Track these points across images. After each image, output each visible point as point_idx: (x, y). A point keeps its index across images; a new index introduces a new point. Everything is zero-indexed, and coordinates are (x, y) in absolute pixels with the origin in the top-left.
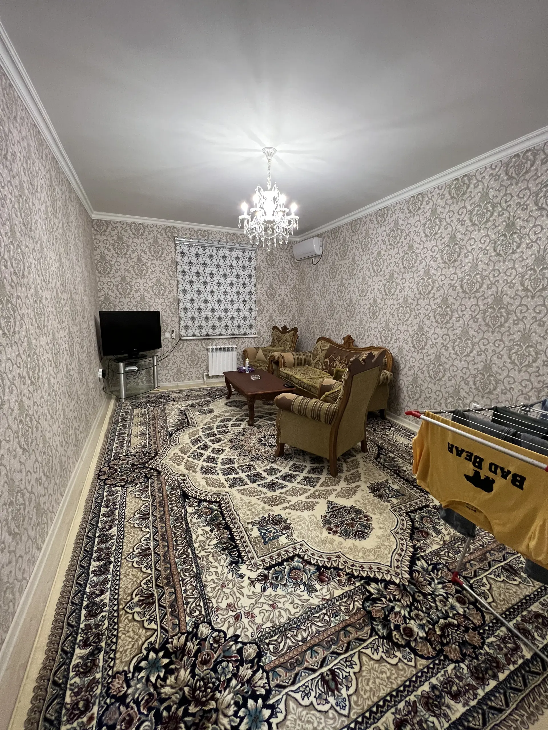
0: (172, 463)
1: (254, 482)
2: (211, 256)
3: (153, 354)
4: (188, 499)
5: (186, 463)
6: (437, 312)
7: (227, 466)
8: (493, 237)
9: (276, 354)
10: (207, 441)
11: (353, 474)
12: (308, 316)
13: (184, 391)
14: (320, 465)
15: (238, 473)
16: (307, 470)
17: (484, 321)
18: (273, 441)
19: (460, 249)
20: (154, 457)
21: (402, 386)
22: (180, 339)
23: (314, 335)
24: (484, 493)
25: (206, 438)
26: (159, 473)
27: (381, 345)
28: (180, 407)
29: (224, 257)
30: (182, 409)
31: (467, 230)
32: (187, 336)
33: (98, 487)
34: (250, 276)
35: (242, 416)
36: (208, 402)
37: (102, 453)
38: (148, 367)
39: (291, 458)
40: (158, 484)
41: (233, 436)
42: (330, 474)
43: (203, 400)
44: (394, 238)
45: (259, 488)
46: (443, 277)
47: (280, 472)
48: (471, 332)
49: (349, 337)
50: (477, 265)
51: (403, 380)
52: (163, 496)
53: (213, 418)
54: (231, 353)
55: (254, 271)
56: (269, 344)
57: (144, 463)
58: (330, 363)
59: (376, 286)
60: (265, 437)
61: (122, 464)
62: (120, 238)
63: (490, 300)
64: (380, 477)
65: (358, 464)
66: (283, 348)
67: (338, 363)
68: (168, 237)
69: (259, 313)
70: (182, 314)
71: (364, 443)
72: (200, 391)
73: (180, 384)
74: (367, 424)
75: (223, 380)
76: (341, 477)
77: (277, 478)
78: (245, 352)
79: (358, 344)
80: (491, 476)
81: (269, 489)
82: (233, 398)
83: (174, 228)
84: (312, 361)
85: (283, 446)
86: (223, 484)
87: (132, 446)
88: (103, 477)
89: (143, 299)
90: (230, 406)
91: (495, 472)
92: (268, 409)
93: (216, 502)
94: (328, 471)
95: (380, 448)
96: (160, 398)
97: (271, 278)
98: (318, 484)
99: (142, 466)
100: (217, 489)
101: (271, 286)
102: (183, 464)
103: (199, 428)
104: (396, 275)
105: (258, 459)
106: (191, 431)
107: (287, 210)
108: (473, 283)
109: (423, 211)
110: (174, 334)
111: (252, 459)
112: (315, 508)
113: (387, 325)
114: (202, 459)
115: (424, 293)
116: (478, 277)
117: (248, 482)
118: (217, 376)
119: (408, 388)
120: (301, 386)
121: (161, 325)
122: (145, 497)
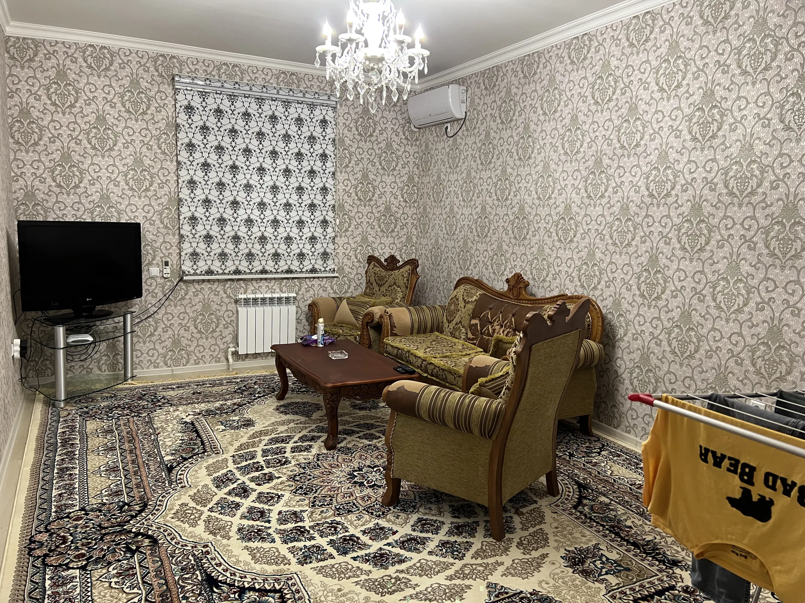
0: (178, 523)
1: (345, 553)
2: (246, 115)
3: (123, 310)
4: (218, 587)
5: (208, 521)
6: (683, 231)
7: (290, 526)
8: (778, 96)
9: (377, 310)
10: (245, 479)
11: (533, 535)
12: (437, 236)
13: (188, 384)
14: (470, 521)
15: (313, 538)
16: (445, 529)
17: (767, 247)
18: (375, 477)
19: (722, 115)
20: (140, 512)
21: (621, 371)
22: (181, 280)
23: (449, 274)
24: (759, 523)
25: (243, 474)
26: (154, 541)
27: (580, 291)
28: (183, 416)
29: (273, 118)
30: (188, 420)
31: (733, 82)
32: (195, 274)
33: (31, 570)
34: (324, 157)
35: (313, 430)
36: (240, 405)
37: (31, 507)
38: (111, 335)
39: (414, 507)
40: (154, 562)
41: (297, 470)
42: (491, 535)
43: (229, 403)
44: (603, 91)
45: (356, 564)
46: (693, 166)
47: (394, 533)
48: (745, 268)
49: (518, 278)
50: (751, 146)
51: (622, 359)
52: (166, 583)
53: (253, 436)
54: (284, 308)
55: (331, 148)
56: (360, 291)
57: (120, 525)
58: (482, 328)
59: (570, 181)
60: (360, 469)
61: (76, 527)
62: (62, 74)
63: (776, 209)
64: (584, 539)
65: (543, 517)
66: (389, 299)
67: (498, 328)
68: (161, 76)
69: (342, 230)
70: (186, 229)
71: (552, 478)
72: (221, 384)
73: (179, 370)
74: (559, 443)
75: (272, 362)
76: (510, 540)
77: (389, 544)
78: (312, 306)
79: (535, 290)
80: (768, 493)
81: (376, 565)
82: (291, 398)
83: (173, 57)
84: (446, 325)
85: (399, 486)
86: (285, 558)
87: (92, 493)
88: (38, 552)
89: (105, 198)
90: (286, 413)
91: (773, 488)
92: (363, 417)
93: (275, 591)
94: (487, 530)
95: (582, 487)
96: (140, 398)
97: (365, 161)
98: (469, 555)
99: (118, 529)
100: (274, 567)
101: (365, 176)
102: (201, 522)
103: (228, 456)
104: (606, 161)
105: (349, 511)
106: (211, 461)
107: (408, 39)
108: (746, 177)
109: (655, 45)
110: (168, 270)
111: (338, 511)
112: (465, 595)
113: (591, 255)
114: (239, 513)
115: (659, 194)
116: (755, 166)
117: (334, 553)
118: (256, 356)
119: (631, 374)
120: (426, 372)
121: (143, 251)
122: (132, 587)
